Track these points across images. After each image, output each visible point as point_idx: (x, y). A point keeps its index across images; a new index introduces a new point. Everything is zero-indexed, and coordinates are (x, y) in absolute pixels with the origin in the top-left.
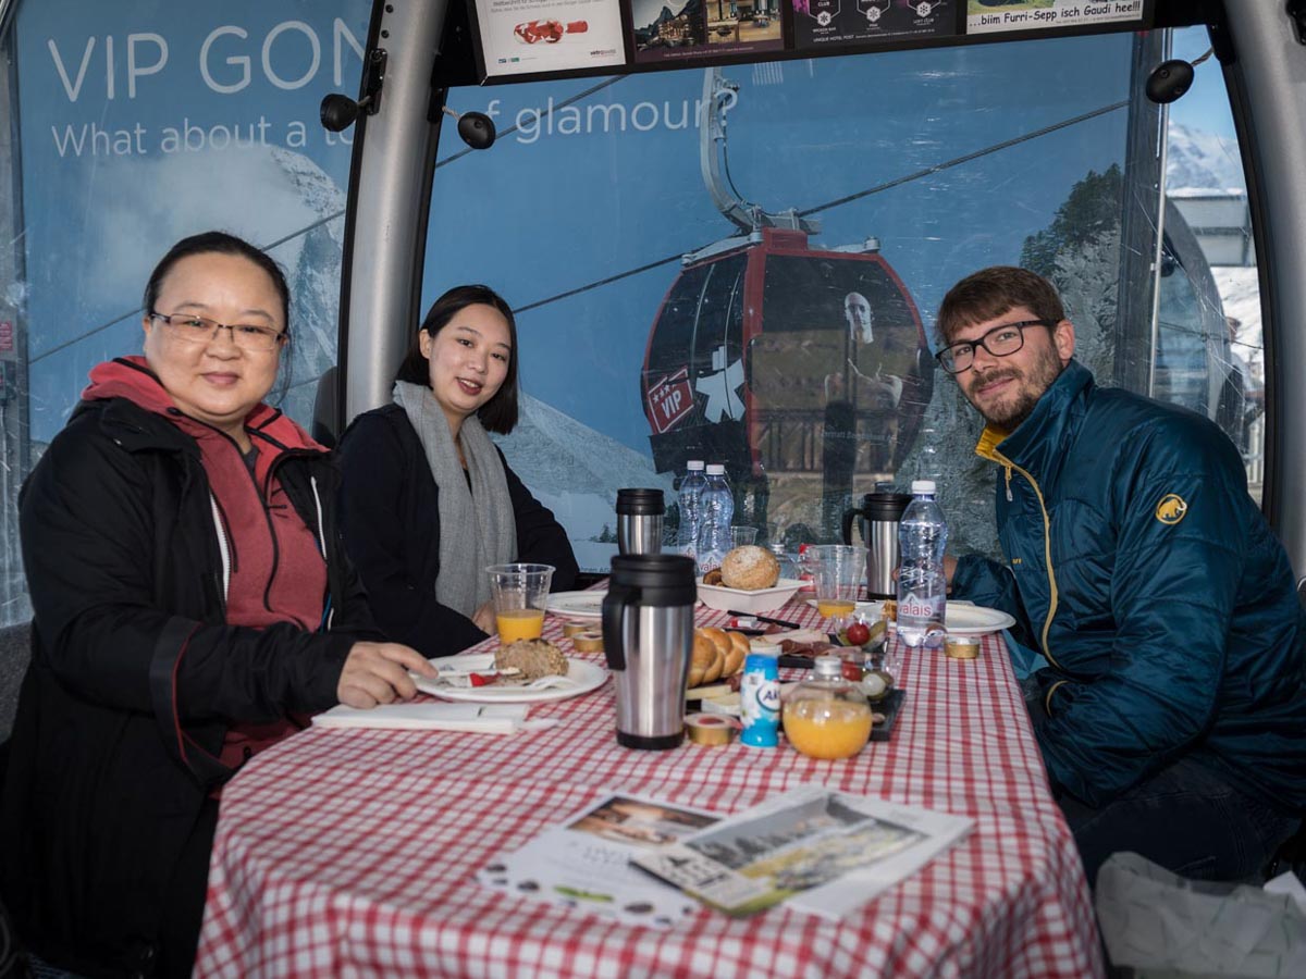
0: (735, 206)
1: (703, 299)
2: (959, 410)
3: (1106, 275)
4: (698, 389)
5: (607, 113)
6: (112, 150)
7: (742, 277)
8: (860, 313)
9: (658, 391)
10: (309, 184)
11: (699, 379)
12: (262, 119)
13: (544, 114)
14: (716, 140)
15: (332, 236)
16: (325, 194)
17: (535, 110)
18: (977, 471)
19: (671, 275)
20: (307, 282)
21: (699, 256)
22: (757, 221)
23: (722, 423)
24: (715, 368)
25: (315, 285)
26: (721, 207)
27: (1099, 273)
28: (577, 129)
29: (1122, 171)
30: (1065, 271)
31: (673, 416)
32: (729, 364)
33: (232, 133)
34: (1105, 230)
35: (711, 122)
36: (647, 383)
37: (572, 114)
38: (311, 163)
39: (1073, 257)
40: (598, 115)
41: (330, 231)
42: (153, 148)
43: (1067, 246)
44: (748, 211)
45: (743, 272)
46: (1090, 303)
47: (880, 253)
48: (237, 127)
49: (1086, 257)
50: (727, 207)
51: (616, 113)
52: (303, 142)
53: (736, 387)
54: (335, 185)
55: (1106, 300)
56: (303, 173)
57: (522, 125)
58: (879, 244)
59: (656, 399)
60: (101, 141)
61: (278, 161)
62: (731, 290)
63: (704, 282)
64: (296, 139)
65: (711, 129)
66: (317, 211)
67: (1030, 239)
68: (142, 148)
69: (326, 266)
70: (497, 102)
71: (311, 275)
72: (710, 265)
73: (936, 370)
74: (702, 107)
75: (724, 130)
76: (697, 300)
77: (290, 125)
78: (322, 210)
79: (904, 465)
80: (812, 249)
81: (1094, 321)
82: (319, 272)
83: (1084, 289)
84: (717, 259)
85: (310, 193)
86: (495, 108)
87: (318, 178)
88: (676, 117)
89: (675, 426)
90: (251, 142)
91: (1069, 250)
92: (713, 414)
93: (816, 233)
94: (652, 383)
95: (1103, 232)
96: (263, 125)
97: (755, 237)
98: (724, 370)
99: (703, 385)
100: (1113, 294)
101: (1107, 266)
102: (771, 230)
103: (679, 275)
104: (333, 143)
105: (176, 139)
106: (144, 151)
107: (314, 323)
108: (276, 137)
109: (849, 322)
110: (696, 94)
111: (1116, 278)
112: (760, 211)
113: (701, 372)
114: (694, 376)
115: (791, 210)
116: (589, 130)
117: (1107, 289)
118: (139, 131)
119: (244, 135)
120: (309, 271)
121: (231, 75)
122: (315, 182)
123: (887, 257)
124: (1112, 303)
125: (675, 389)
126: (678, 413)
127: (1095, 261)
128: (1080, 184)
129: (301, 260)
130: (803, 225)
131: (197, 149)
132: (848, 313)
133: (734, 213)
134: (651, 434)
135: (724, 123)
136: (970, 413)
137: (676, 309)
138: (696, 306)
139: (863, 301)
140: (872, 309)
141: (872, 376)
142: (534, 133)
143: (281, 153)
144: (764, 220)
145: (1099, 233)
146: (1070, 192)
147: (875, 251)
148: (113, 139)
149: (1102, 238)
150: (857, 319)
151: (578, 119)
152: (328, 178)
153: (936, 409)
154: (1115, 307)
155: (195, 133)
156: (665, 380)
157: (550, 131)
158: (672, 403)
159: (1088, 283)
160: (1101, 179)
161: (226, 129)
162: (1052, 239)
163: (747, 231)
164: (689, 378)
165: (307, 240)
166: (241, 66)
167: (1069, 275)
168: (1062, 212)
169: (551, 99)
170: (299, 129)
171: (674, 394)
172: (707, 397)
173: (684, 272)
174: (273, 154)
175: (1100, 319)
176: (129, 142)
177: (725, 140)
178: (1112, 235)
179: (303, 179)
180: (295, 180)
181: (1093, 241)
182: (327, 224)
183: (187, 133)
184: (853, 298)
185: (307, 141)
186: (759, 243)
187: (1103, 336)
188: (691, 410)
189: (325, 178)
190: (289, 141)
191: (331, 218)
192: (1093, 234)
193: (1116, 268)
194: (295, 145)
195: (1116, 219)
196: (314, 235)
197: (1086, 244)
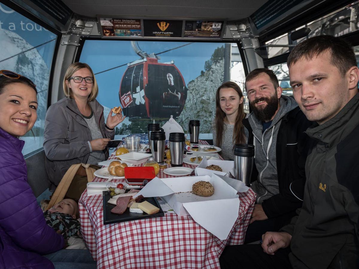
0: (140, 52)
1: (133, 75)
2: (193, 100)
3: (222, 70)
4: (133, 97)
7: (143, 69)
8: (170, 78)
9: (123, 98)
10: (18, 41)
11: (133, 94)
15: (27, 56)
16: (23, 44)
18: (197, 113)
19: (125, 69)
20: (20, 70)
21: (132, 64)
22: (145, 55)
23: (140, 105)
24: (137, 91)
25: (22, 70)
26: (136, 52)
27: (220, 69)
29: (224, 47)
30: (213, 69)
31: (127, 104)
32: (141, 90)
36: (120, 95)
39: (215, 66)
43: (214, 63)
44: (143, 53)
45: (143, 68)
46: (219, 76)
47: (174, 64)
49: (218, 66)
50: (138, 52)
52: (15, 29)
53: (143, 96)
54: (27, 41)
55: (222, 75)
56: (16, 38)
58: (174, 62)
59: (123, 99)
61: (6, 34)
62: (140, 72)
63: (133, 71)
66: (21, 49)
67: (206, 62)
69: (26, 65)
71: (21, 68)
72: (134, 67)
73: (188, 91)
76: (132, 75)
77: (10, 24)
78: (23, 49)
79: (182, 113)
80: (159, 63)
81: (219, 80)
82: (23, 66)
83: (217, 73)
84: (136, 65)
85: (18, 44)
87: (20, 40)
89: (128, 106)
91: (214, 64)
92: (137, 103)
93: (159, 59)
94: (121, 96)
95: (221, 60)
97: (145, 60)
98: (139, 92)
99: (135, 96)
100: (223, 74)
101: (222, 68)
102: (149, 58)
103: (127, 69)
104: (24, 30)
108: (5, 27)
109: (168, 80)
111: (224, 70)
112: (146, 54)
113: (134, 93)
114: (132, 94)
115: (153, 53)
117: (222, 73)
120: (20, 66)
122: (20, 41)
123: (176, 66)
124: (223, 76)
125: (128, 97)
126: (129, 103)
127: (219, 67)
128: (216, 50)
129: (18, 63)
130: (156, 57)
132: (168, 78)
133: (140, 54)
134: (122, 108)
136: (195, 100)
137: (127, 77)
138: (132, 76)
139: (171, 75)
140: (173, 77)
141: (174, 93)
143: (7, 32)
144: (147, 56)
145: (220, 61)
146: (214, 51)
147: (173, 64)
150: (170, 80)
152: (24, 40)
153: (188, 100)
154: (223, 77)
156: (125, 94)
158: (127, 100)
159: (218, 72)
160: (220, 49)
162: (211, 62)
163: (143, 58)
164: (131, 94)
165: (18, 57)
167: (214, 70)
168: (212, 56)
170: (13, 25)
171: (128, 98)
172: (136, 99)
173: (128, 68)
174: (5, 32)
175: (221, 79)
178: (223, 61)
179: (16, 40)
180: (13, 40)
181: (219, 62)
182: (25, 53)
184: (169, 75)
185: (16, 28)
186: (146, 61)
187: (222, 83)
188: (132, 102)
189: (23, 40)
190: (10, 28)
191: (26, 51)
192: (219, 61)
193: (224, 68)
194: (12, 30)
195: (223, 58)
196: (21, 56)
197: (217, 63)
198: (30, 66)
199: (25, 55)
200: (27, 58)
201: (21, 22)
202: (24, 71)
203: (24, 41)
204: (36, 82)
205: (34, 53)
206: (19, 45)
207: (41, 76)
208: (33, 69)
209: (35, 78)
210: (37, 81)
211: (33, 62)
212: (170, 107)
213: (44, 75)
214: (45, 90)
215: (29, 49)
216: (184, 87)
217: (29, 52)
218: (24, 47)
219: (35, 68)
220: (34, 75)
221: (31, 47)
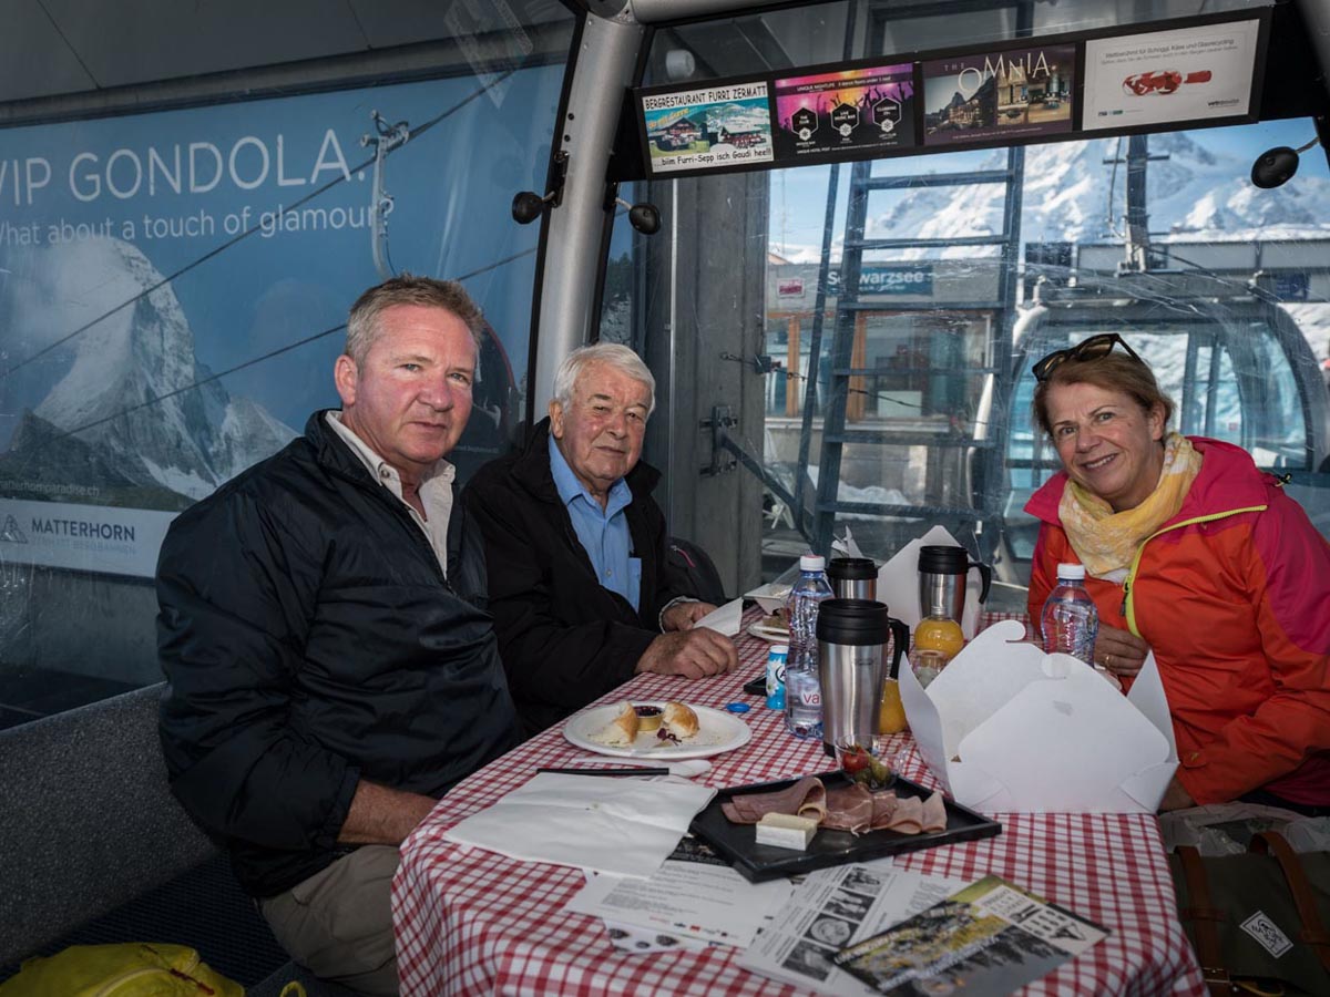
3: (622, 334)
5: (315, 214)
6: (20, 243)
10: (137, 266)
12: (108, 219)
13: (277, 216)
14: (381, 235)
15: (152, 303)
16: (147, 273)
17: (271, 211)
27: (618, 332)
28: (297, 227)
29: (630, 258)
33: (90, 228)
34: (622, 300)
35: (378, 222)
37: (294, 216)
38: (137, 250)
40: (310, 216)
41: (151, 300)
42: (44, 240)
48: (93, 226)
51: (320, 215)
52: (133, 235)
54: (154, 265)
56: (134, 259)
57: (265, 223)
60: (13, 234)
61: (119, 249)
64: (129, 234)
65: (378, 228)
66: (142, 285)
68: (38, 239)
70: (247, 208)
74: (373, 210)
75: (386, 228)
77: (128, 222)
78: (145, 284)
85: (138, 273)
86: (248, 212)
87: (142, 261)
88: (357, 220)
90: (102, 236)
95: (620, 302)
96: (108, 224)
101: (623, 327)
104: (149, 236)
105: (57, 233)
106: (38, 242)
107: (143, 364)
108: (117, 232)
110: (369, 203)
111: (629, 336)
116: (304, 227)
118: (35, 228)
119: (97, 231)
120: (138, 328)
121: (87, 188)
122: (141, 265)
127: (615, 323)
129: (134, 318)
131: (70, 241)
135: (386, 223)
141: (482, 406)
142: (270, 231)
143: (119, 244)
145: (617, 303)
148: (20, 233)
149: (619, 307)
151: (297, 220)
152: (149, 262)
155: (68, 230)
157: (281, 228)
161: (87, 229)
165: (136, 306)
166: (94, 182)
169: (280, 207)
170: (129, 226)
176: (29, 235)
177: (387, 235)
179: (134, 262)
180: (128, 263)
181: (614, 309)
182: (149, 295)
183: (63, 229)
185: (136, 235)
190: (125, 236)
191: (151, 290)
192: (613, 304)
193: (629, 330)
194: (128, 238)
195: (628, 294)
196: (141, 302)
197: (609, 311)
198: (157, 325)
199: (148, 299)
200: (154, 308)
201: (144, 218)
202: (145, 340)
203: (149, 266)
204: (166, 368)
205: (167, 294)
206: (139, 276)
207: (175, 352)
208: (162, 334)
209: (165, 357)
210: (169, 366)
211: (163, 315)
212: (470, 449)
213: (181, 351)
214: (182, 391)
215: (156, 283)
216: (510, 389)
217: (157, 292)
218: (149, 280)
219: (166, 331)
220: (163, 351)
221: (162, 279)
